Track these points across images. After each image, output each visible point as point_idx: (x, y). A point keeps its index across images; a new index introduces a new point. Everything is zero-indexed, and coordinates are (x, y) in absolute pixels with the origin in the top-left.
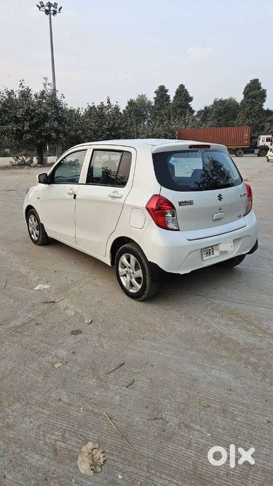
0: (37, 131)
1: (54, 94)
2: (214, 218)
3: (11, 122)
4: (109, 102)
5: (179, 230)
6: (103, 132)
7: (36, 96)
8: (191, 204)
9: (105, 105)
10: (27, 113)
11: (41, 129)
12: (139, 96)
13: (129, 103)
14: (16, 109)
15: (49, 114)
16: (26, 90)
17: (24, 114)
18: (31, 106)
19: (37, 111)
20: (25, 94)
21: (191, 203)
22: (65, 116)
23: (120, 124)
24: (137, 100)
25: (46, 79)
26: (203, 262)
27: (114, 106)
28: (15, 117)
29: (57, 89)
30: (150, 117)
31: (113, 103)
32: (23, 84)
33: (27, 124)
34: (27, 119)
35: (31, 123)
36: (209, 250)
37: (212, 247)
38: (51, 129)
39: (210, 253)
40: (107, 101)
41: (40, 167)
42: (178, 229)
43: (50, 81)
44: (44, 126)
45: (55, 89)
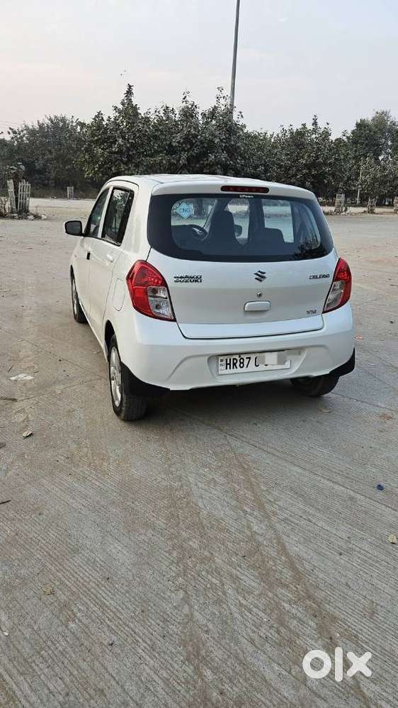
0: (198, 166)
1: (229, 112)
2: (246, 309)
3: (161, 152)
4: (315, 123)
5: (175, 320)
6: (298, 170)
7: (203, 115)
8: (196, 281)
9: (309, 128)
10: (188, 139)
11: (203, 164)
12: (377, 113)
13: (358, 125)
14: (171, 134)
15: (217, 141)
16: (190, 106)
17: (182, 141)
18: (192, 130)
19: (199, 137)
20: (188, 113)
21: (197, 279)
22: (239, 144)
23: (327, 158)
24: (373, 120)
25: (220, 89)
26: (218, 377)
27: (322, 130)
28: (170, 145)
29: (235, 105)
30: (391, 149)
31: (322, 125)
32: (187, 98)
33: (184, 156)
34: (186, 149)
35: (189, 154)
36: (233, 360)
37: (240, 354)
38: (217, 164)
39: (234, 364)
40: (313, 121)
41: (197, 218)
42: (173, 318)
43: (227, 92)
44: (207, 160)
45: (232, 105)
